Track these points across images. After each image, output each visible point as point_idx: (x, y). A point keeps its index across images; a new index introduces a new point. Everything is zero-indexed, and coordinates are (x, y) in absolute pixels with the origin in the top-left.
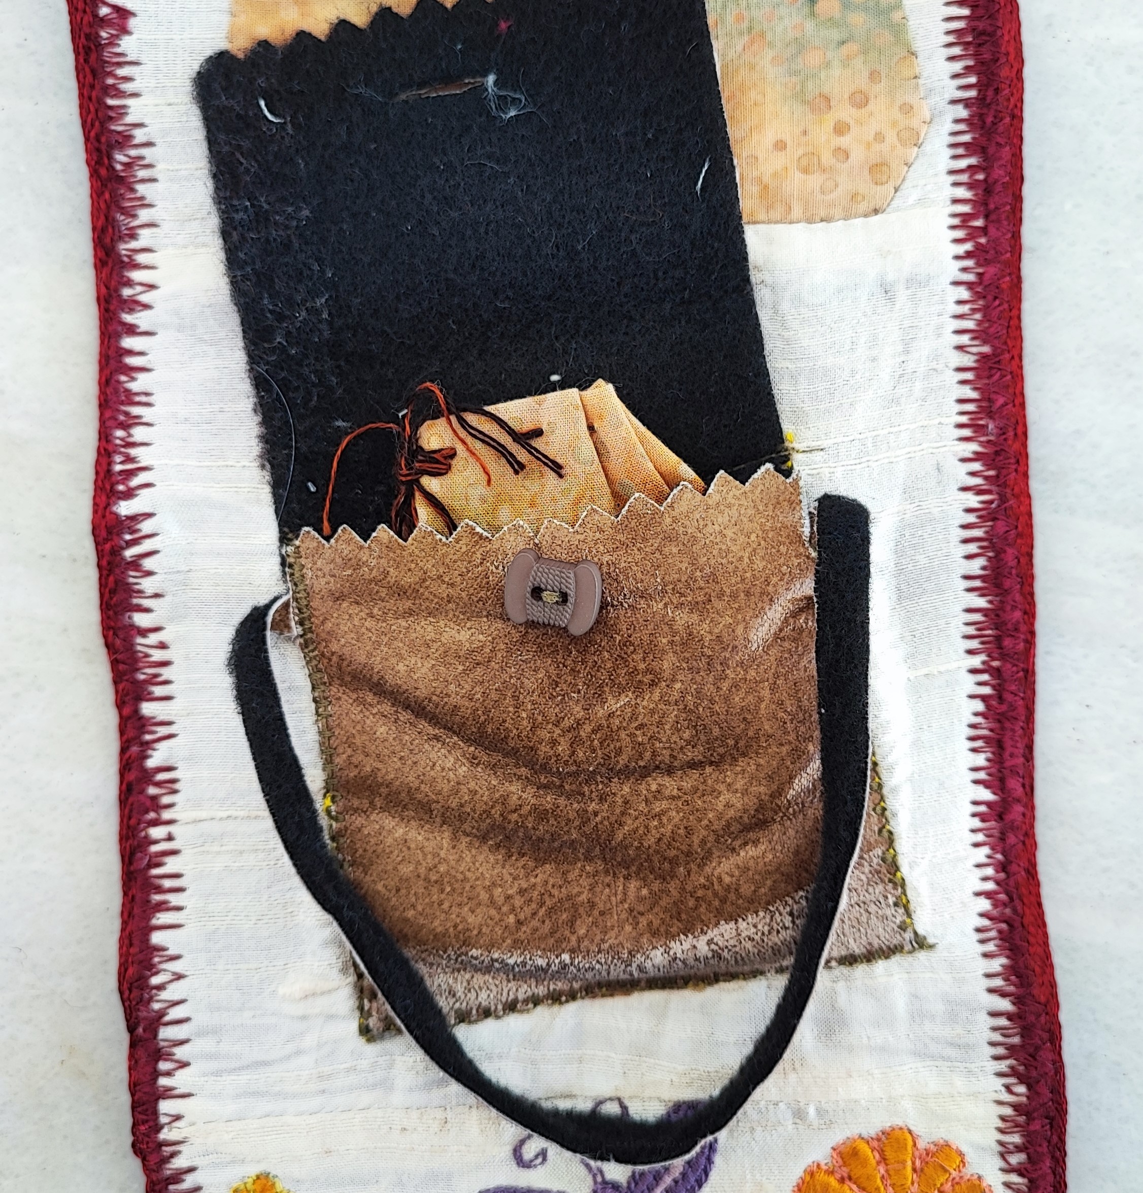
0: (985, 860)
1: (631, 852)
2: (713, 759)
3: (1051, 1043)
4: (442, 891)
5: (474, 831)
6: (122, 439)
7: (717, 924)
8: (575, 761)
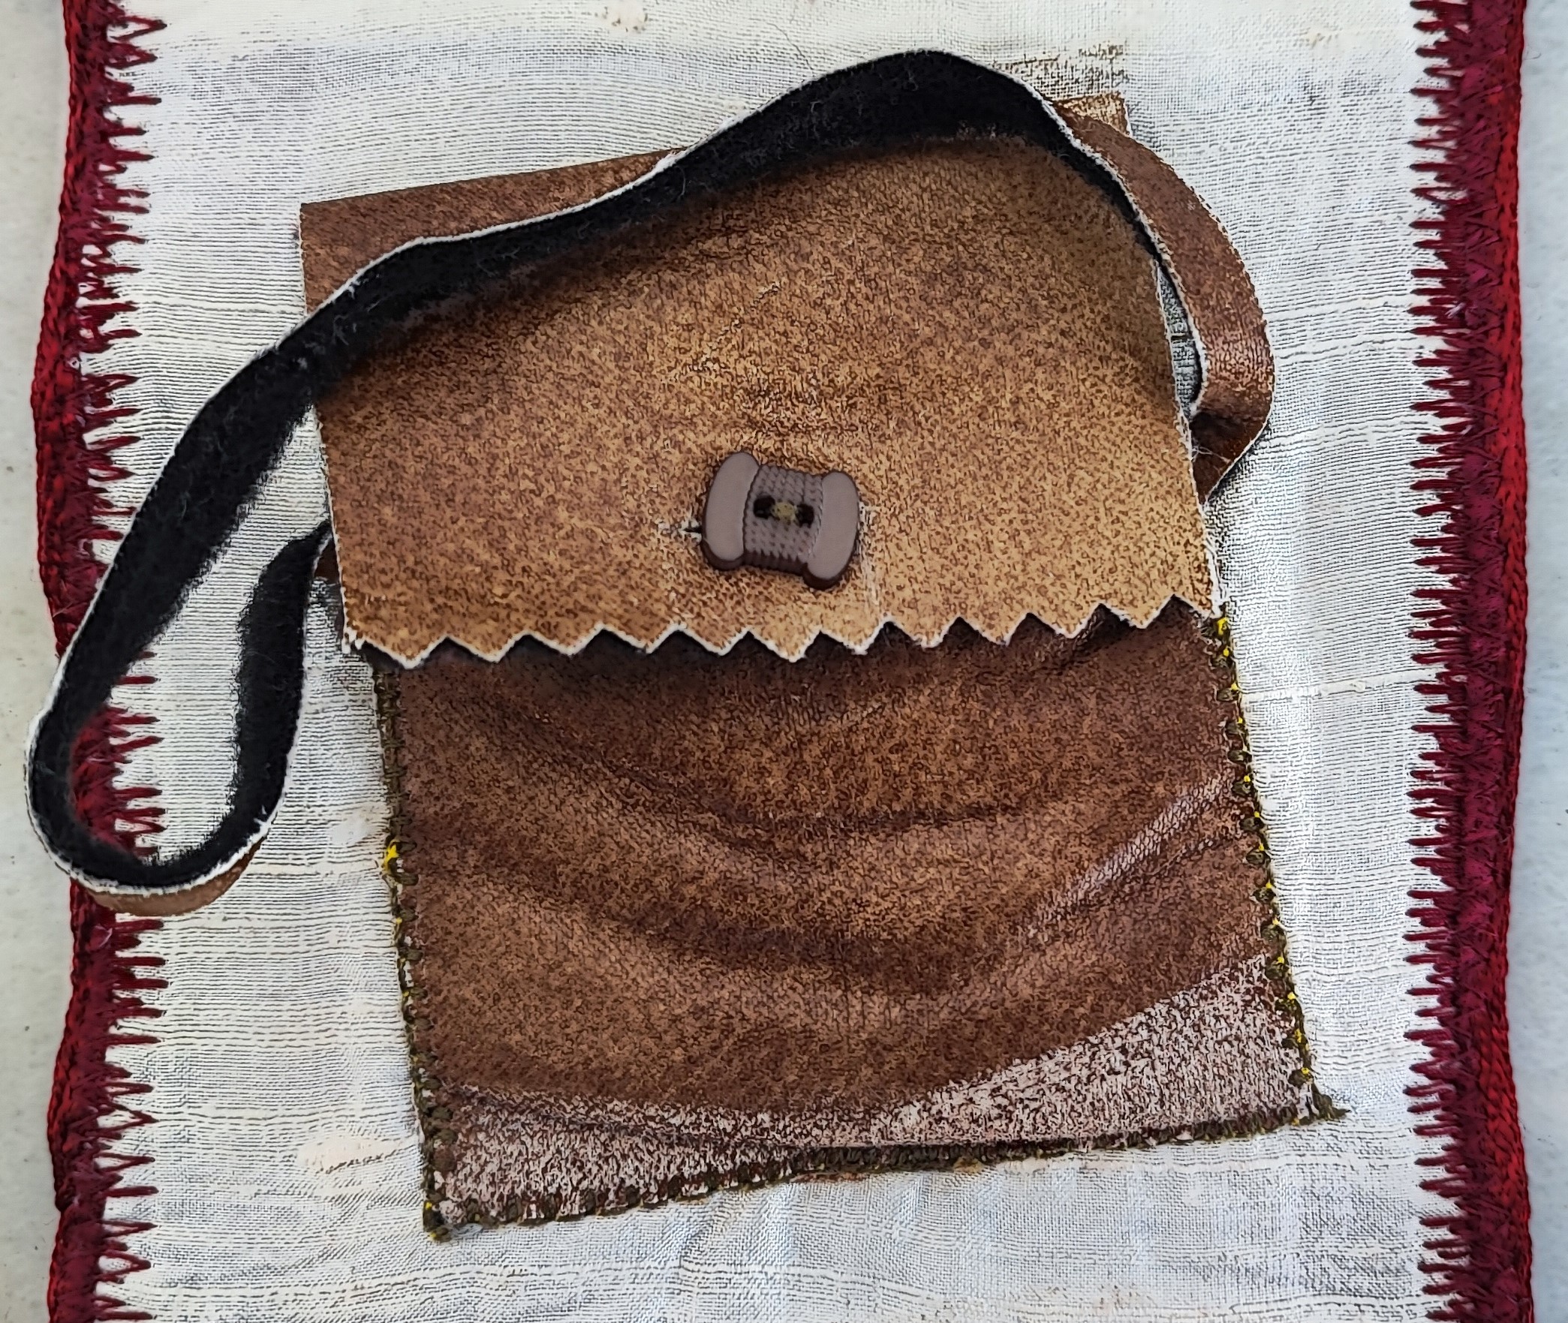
0: (1428, 985)
1: (876, 950)
2: (1008, 803)
3: (1516, 1268)
4: (567, 1004)
5: (625, 911)
6: (92, 258)
7: (1008, 1064)
8: (794, 802)
